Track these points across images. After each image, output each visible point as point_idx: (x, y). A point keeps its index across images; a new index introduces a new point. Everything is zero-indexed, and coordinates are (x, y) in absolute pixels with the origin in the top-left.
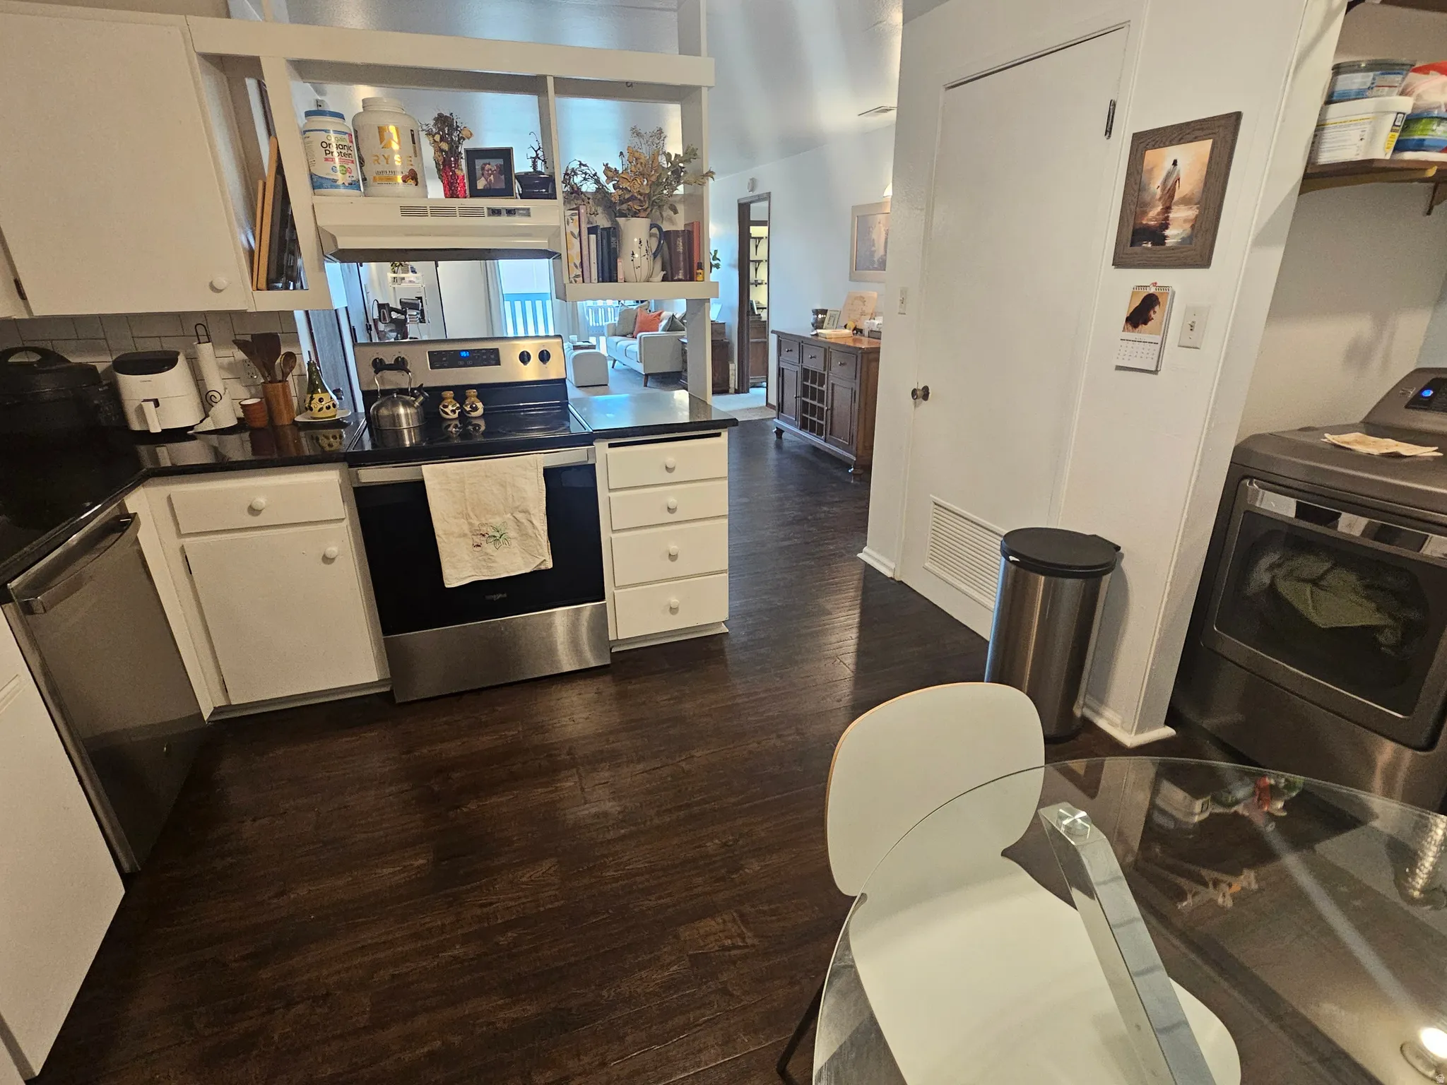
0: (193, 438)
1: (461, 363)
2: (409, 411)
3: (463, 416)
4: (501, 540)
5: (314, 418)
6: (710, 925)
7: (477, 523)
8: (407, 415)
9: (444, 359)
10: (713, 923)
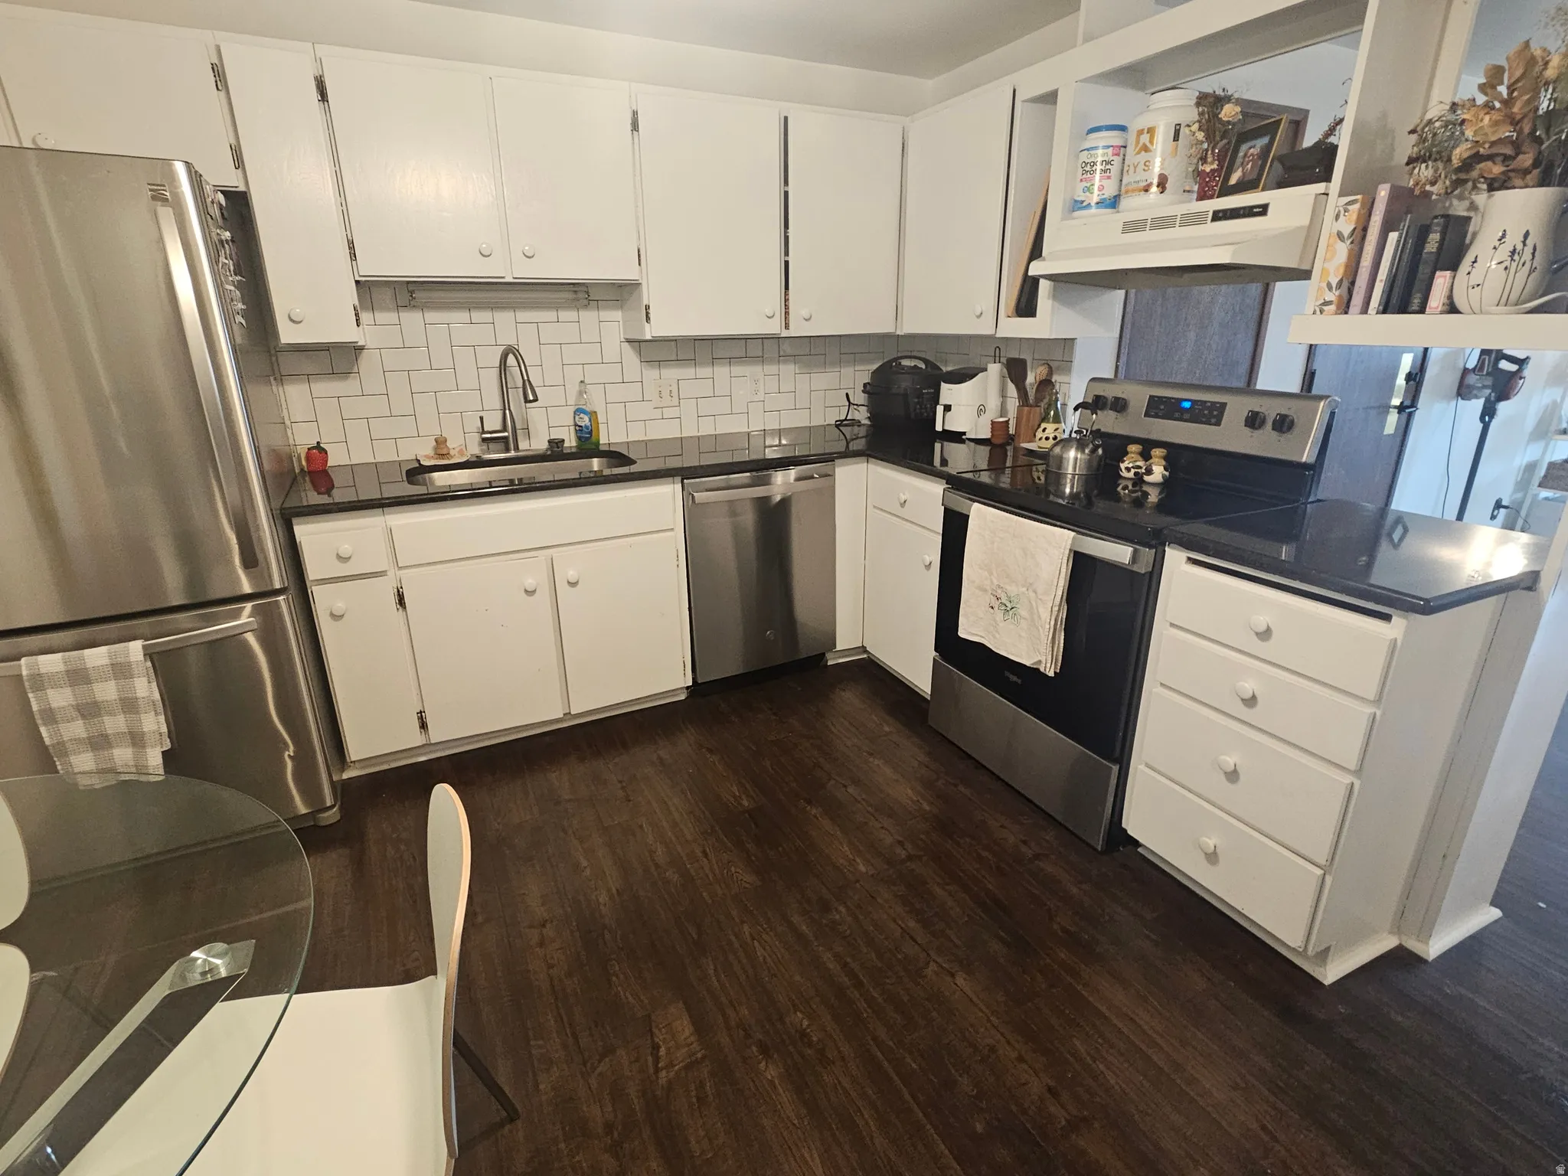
0: (963, 442)
1: (1177, 415)
2: (1079, 456)
3: (1139, 480)
4: (1011, 613)
5: (1041, 448)
6: (684, 1028)
7: (996, 582)
8: (1076, 459)
9: (1162, 407)
10: (687, 1033)
